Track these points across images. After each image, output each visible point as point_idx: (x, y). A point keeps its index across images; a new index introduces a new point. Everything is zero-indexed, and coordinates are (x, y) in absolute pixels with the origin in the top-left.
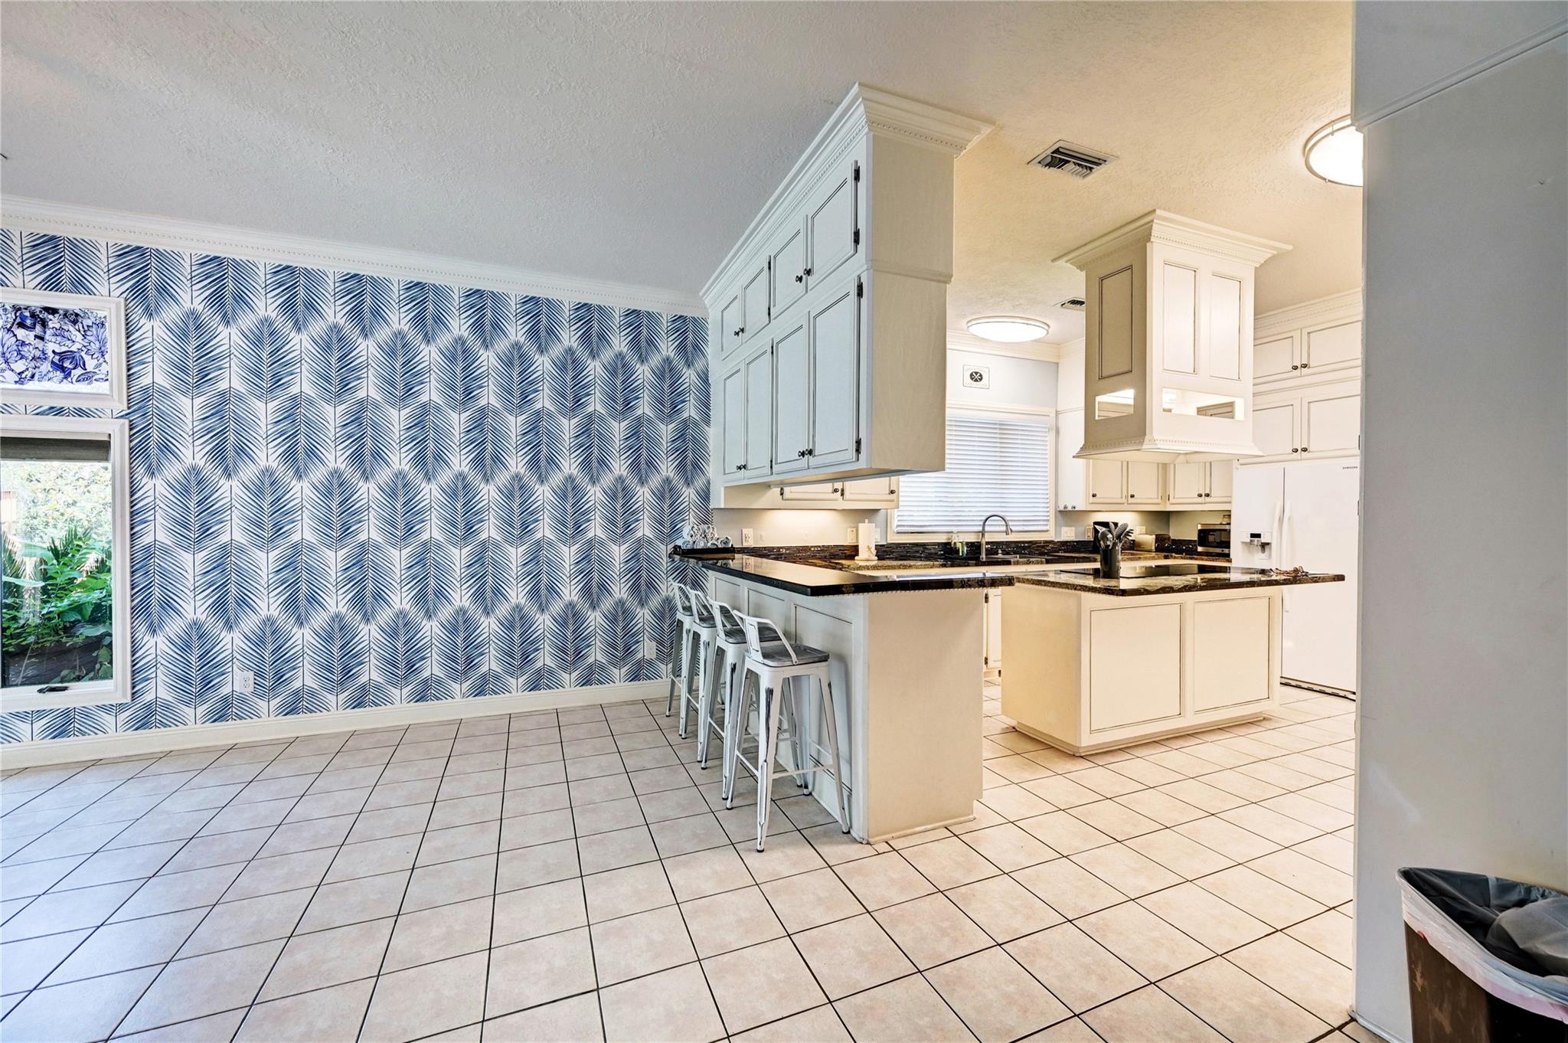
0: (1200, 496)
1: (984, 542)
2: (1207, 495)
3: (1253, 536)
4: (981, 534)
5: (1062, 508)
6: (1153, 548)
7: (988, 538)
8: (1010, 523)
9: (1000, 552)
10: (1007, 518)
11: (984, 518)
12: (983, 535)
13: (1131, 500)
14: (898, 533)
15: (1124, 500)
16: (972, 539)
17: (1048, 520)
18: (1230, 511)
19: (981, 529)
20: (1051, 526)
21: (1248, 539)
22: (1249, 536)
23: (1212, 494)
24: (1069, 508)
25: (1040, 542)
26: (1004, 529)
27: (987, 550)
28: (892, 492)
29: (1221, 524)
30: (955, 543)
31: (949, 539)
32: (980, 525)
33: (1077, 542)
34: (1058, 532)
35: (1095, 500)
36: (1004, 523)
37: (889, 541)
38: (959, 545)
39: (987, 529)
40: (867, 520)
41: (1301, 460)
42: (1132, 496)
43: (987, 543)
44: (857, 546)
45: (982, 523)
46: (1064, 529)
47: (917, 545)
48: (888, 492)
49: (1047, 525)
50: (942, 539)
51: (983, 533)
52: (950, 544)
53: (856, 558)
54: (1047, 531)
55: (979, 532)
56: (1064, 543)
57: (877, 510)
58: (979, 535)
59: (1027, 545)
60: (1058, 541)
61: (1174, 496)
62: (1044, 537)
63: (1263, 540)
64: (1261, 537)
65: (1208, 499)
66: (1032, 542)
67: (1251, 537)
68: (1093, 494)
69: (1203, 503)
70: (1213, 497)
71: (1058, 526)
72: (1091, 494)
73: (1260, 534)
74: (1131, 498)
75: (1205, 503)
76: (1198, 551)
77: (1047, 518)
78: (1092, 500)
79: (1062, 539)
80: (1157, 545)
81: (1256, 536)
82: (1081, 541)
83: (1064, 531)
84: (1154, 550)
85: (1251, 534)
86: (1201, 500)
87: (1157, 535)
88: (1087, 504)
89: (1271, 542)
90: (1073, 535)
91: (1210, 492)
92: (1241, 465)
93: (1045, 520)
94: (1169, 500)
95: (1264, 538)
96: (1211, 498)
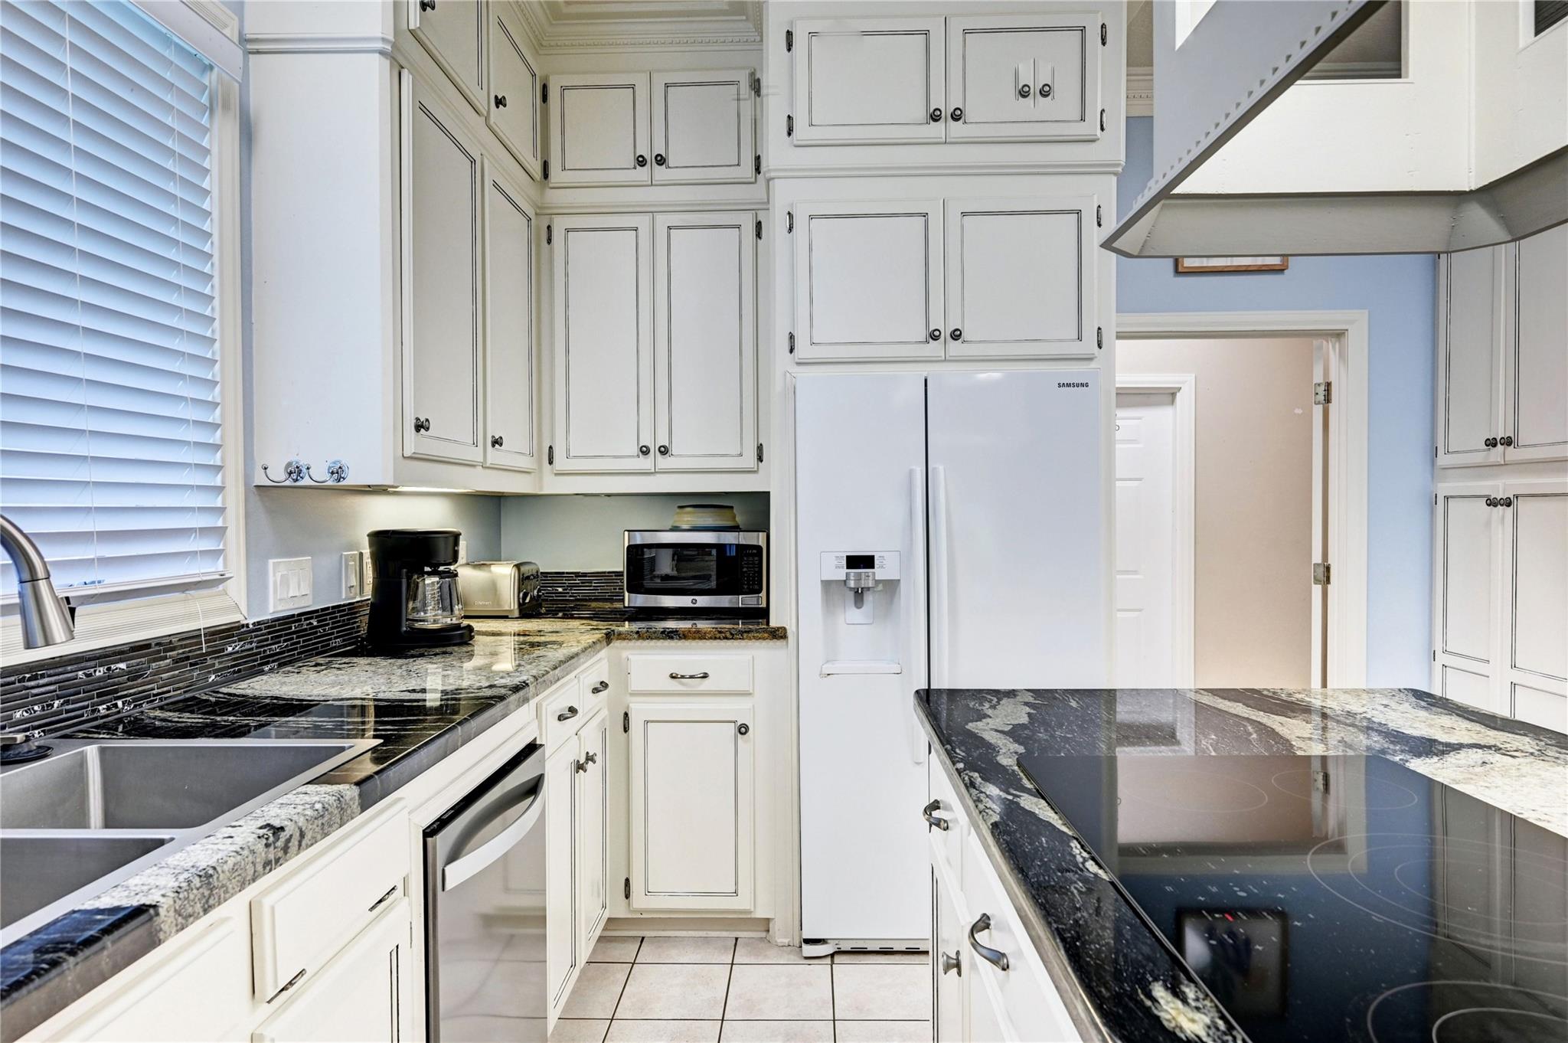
0: (645, 451)
2: (664, 451)
3: (853, 562)
5: (278, 475)
6: (514, 606)
13: (494, 456)
15: (476, 454)
17: (220, 532)
18: (770, 493)
20: (235, 564)
21: (841, 573)
22: (844, 562)
23: (674, 450)
24: (320, 474)
25: (193, 637)
29: (676, 529)
33: (322, 614)
34: (256, 584)
35: (422, 444)
41: (945, 360)
42: (497, 442)
46: (277, 569)
49: (216, 554)
54: (222, 579)
56: (280, 627)
59: (123, 666)
60: (259, 623)
61: (568, 450)
62: (206, 614)
63: (879, 572)
64: (873, 567)
65: (664, 462)
66: (148, 646)
67: (847, 568)
68: (418, 419)
69: (652, 473)
70: (681, 456)
71: (255, 556)
72: (414, 421)
73: (872, 557)
74: (493, 446)
75: (656, 472)
76: (626, 605)
77: (220, 524)
78: (413, 442)
79: (271, 611)
80: (521, 595)
81: (860, 562)
82: (333, 607)
83: (279, 575)
84: (516, 614)
85: (847, 557)
86: (646, 463)
87: (518, 566)
88: (395, 459)
89: (899, 578)
90: (306, 589)
91: (671, 442)
92: (798, 364)
93: (204, 531)
94: (551, 462)
95: (881, 567)
96: (671, 458)
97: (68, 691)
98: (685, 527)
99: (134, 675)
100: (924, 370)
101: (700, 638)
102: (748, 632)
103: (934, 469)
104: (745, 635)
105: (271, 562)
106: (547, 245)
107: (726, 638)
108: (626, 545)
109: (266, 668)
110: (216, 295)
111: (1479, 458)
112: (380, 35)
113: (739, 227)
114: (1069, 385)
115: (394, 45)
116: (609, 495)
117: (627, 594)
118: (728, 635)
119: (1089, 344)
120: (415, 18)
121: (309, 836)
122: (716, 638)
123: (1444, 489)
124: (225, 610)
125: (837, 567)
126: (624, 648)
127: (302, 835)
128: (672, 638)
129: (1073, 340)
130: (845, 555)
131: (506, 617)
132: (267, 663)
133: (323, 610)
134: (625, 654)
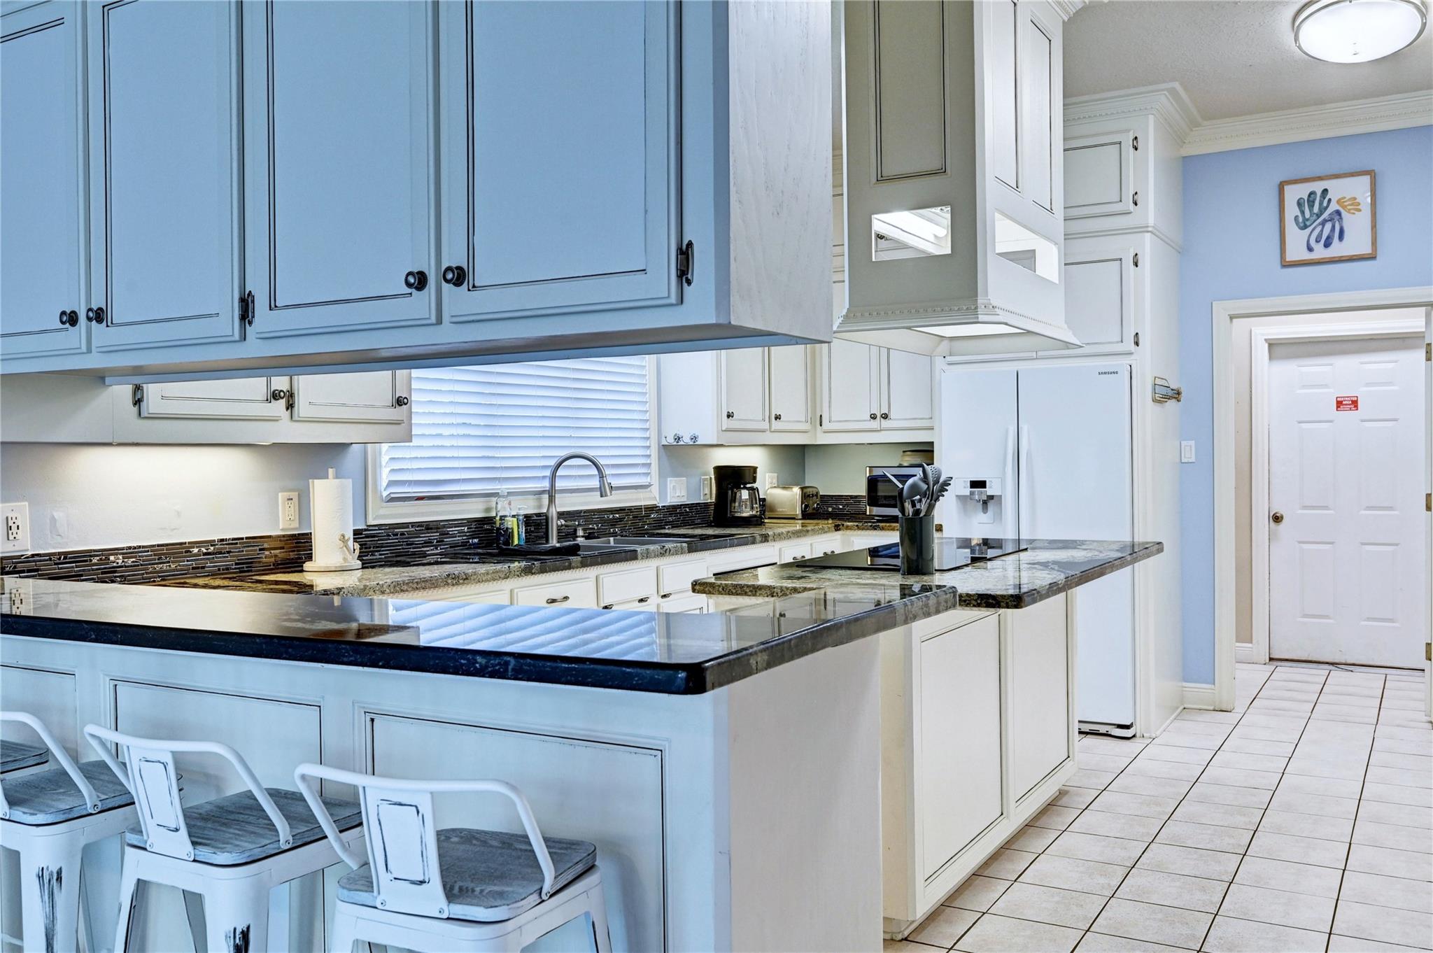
0: (873, 417)
1: (553, 513)
2: (885, 416)
3: (974, 484)
4: (546, 497)
5: (671, 440)
6: (798, 512)
7: (567, 503)
8: (607, 472)
9: (580, 533)
10: (602, 462)
11: (553, 462)
12: (552, 500)
13: (776, 425)
14: (393, 500)
15: (766, 425)
16: (529, 508)
17: (650, 464)
18: (933, 443)
19: (546, 485)
20: (654, 479)
21: (968, 491)
22: (969, 485)
23: (892, 415)
24: (686, 440)
25: (639, 508)
26: (595, 483)
27: (559, 531)
28: (400, 402)
29: (901, 466)
30: (503, 518)
31: (488, 510)
32: (544, 477)
33: (691, 506)
34: (663, 489)
35: (732, 424)
36: (596, 472)
37: (371, 522)
38: (511, 523)
39: (559, 484)
40: (331, 471)
41: (1037, 358)
42: (778, 417)
43: (561, 515)
44: (308, 537)
45: (548, 473)
46: (671, 482)
47: (428, 527)
48: (388, 399)
49: (647, 474)
50: (474, 510)
51: (552, 494)
52: (489, 520)
53: (307, 566)
54: (649, 486)
55: (543, 492)
56: (672, 509)
57: (343, 447)
58: (540, 499)
59: (617, 516)
60: (664, 506)
61: (830, 417)
62: (645, 499)
63: (989, 491)
64: (985, 487)
65: (885, 423)
66: (625, 510)
67: (971, 488)
68: (728, 412)
69: (878, 431)
70: (895, 419)
71: (662, 476)
72: (726, 413)
73: (985, 482)
74: (776, 419)
75: (881, 430)
76: (868, 513)
77: (649, 462)
78: (727, 423)
79: (669, 501)
80: (803, 506)
81: (978, 484)
82: (697, 504)
83: (672, 485)
84: (800, 517)
85: (971, 481)
86: (874, 424)
87: (802, 489)
88: (718, 431)
89: (1000, 494)
90: (684, 493)
91: (889, 411)
92: (949, 364)
93: (644, 465)
94: (821, 425)
95: (990, 487)
96: (890, 421)
97: (603, 521)
98: (905, 464)
99: (621, 519)
100: (1017, 366)
101: (892, 530)
103: (1021, 428)
105: (669, 479)
108: (868, 475)
109: (667, 527)
110: (647, 365)
114: (1105, 373)
117: (868, 507)
119: (1127, 344)
121: (672, 552)
124: (650, 499)
125: (965, 487)
126: (852, 535)
127: (670, 550)
128: (876, 529)
129: (1118, 342)
130: (969, 480)
131: (794, 519)
132: (667, 525)
133: (692, 504)
134: (852, 538)
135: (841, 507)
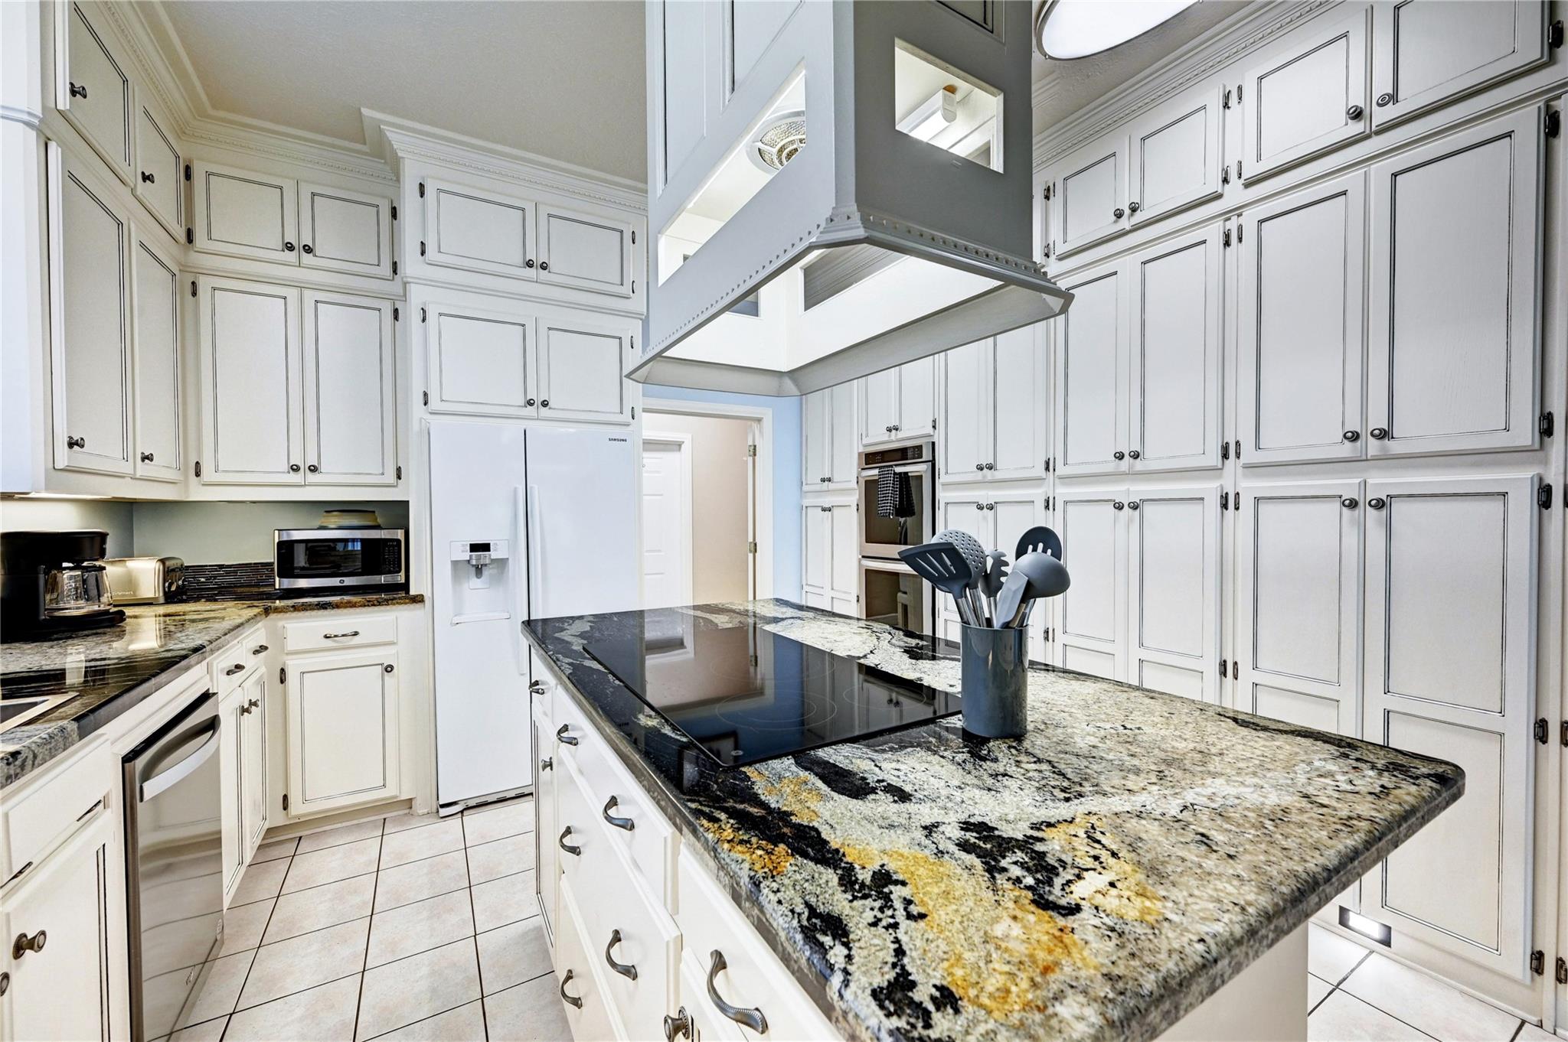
0: (295, 469)
2: (313, 469)
3: (474, 548)
6: (160, 595)
13: (143, 469)
15: (126, 468)
21: (466, 555)
22: (468, 548)
23: (323, 468)
35: (76, 458)
41: (538, 419)
42: (147, 458)
61: (215, 466)
63: (494, 554)
64: (489, 550)
65: (313, 478)
67: (471, 551)
68: (71, 438)
69: (302, 486)
70: (329, 473)
72: (66, 440)
73: (489, 544)
74: (143, 460)
75: (305, 485)
76: (277, 587)
78: (64, 456)
80: (167, 584)
81: (480, 548)
84: (162, 600)
86: (296, 478)
87: (163, 561)
88: (46, 470)
89: (508, 557)
91: (319, 463)
92: (431, 413)
94: (198, 474)
95: (495, 550)
96: (321, 475)
98: (331, 526)
100: (524, 424)
101: (351, 607)
102: (392, 600)
103: (531, 488)
104: (390, 602)
106: (191, 296)
107: (374, 605)
108: (277, 541)
111: (818, 488)
112: (27, 110)
113: (379, 310)
114: (615, 440)
115: (41, 121)
116: (254, 502)
117: (277, 579)
118: (376, 602)
119: (626, 416)
120: (64, 101)
121: (40, 757)
122: (365, 606)
123: (806, 502)
125: (463, 551)
126: (281, 619)
127: (35, 757)
128: (326, 608)
129: (618, 413)
130: (469, 543)
131: (150, 604)
134: (280, 624)
135: (203, 580)
